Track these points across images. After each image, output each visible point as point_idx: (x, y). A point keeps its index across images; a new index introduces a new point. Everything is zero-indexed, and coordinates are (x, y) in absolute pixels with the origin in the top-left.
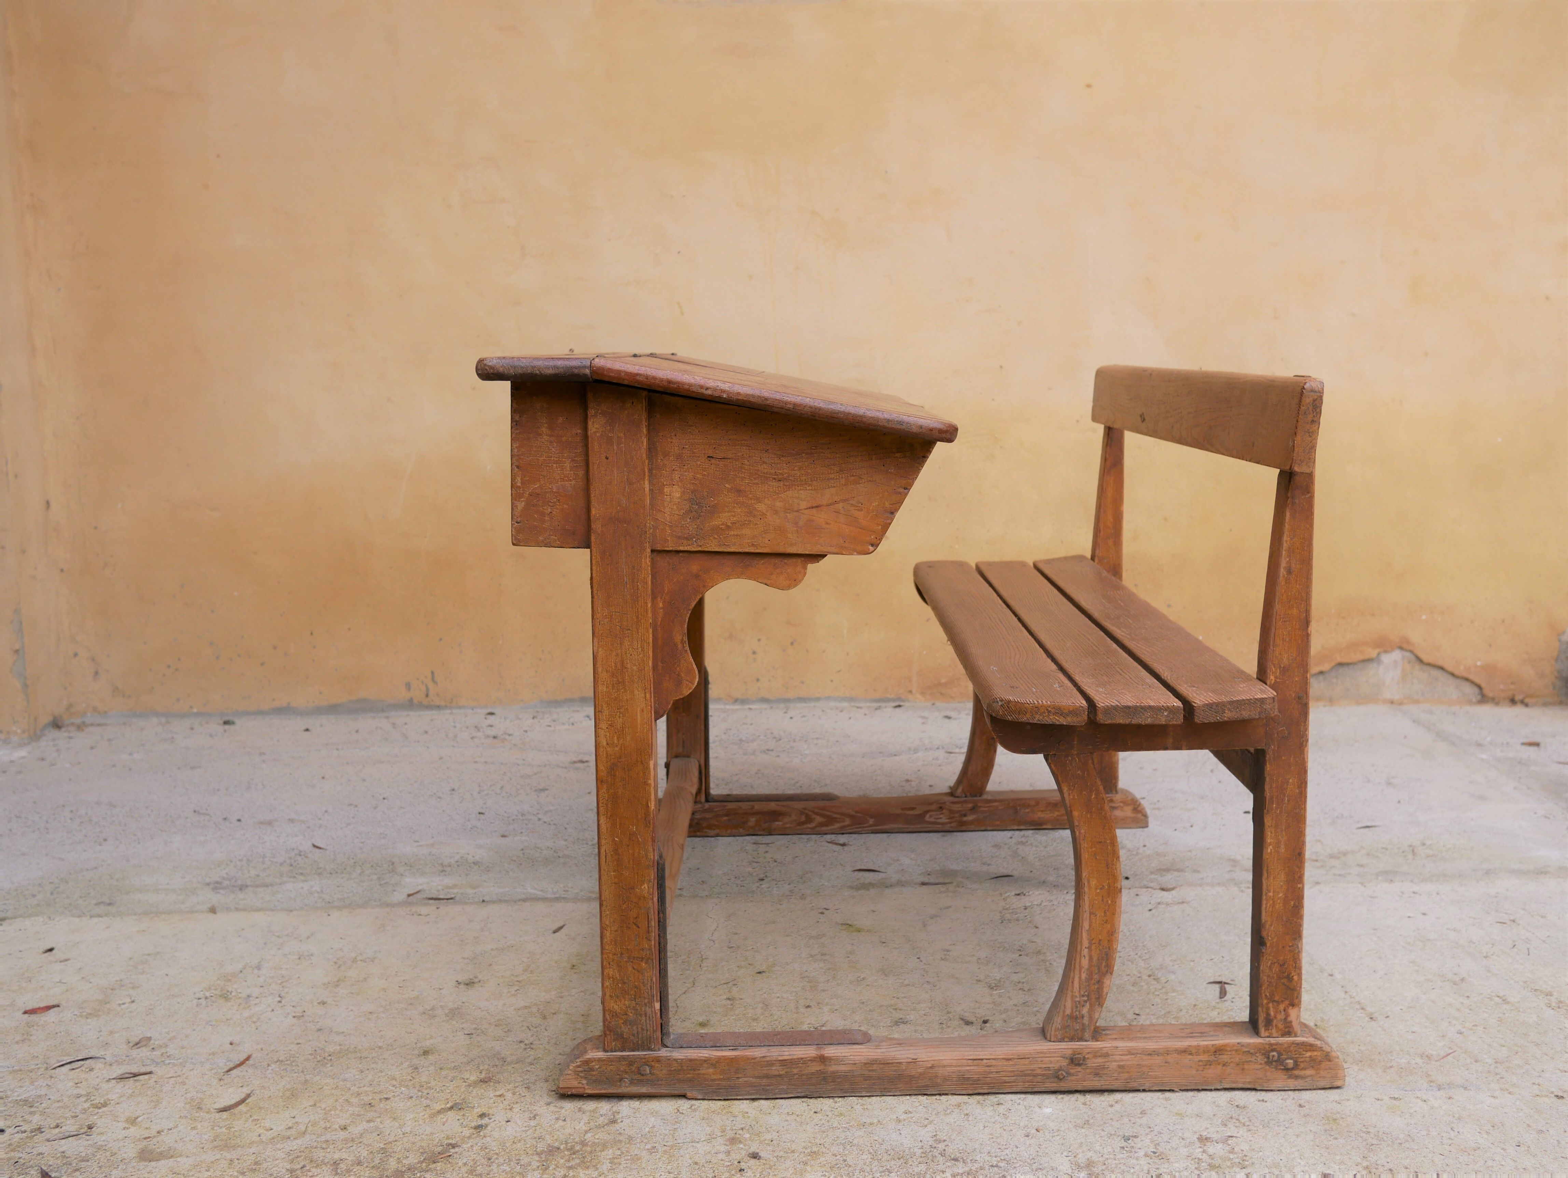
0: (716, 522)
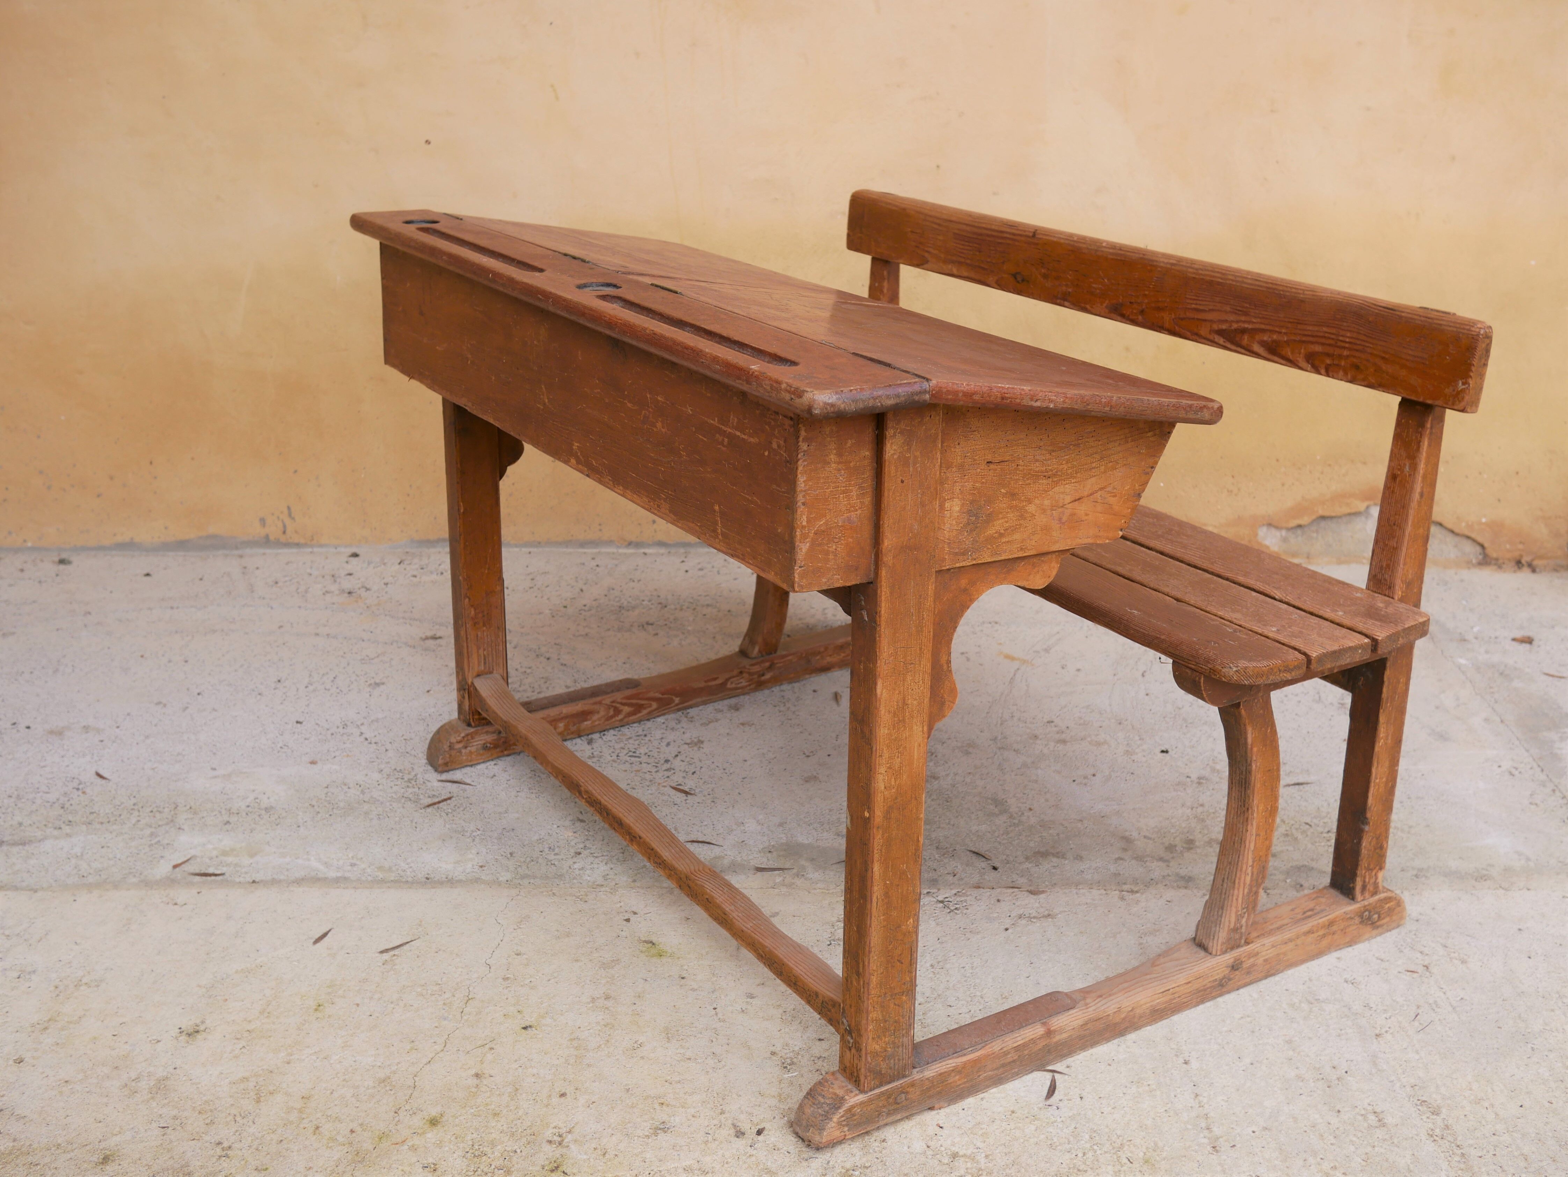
0: (991, 531)
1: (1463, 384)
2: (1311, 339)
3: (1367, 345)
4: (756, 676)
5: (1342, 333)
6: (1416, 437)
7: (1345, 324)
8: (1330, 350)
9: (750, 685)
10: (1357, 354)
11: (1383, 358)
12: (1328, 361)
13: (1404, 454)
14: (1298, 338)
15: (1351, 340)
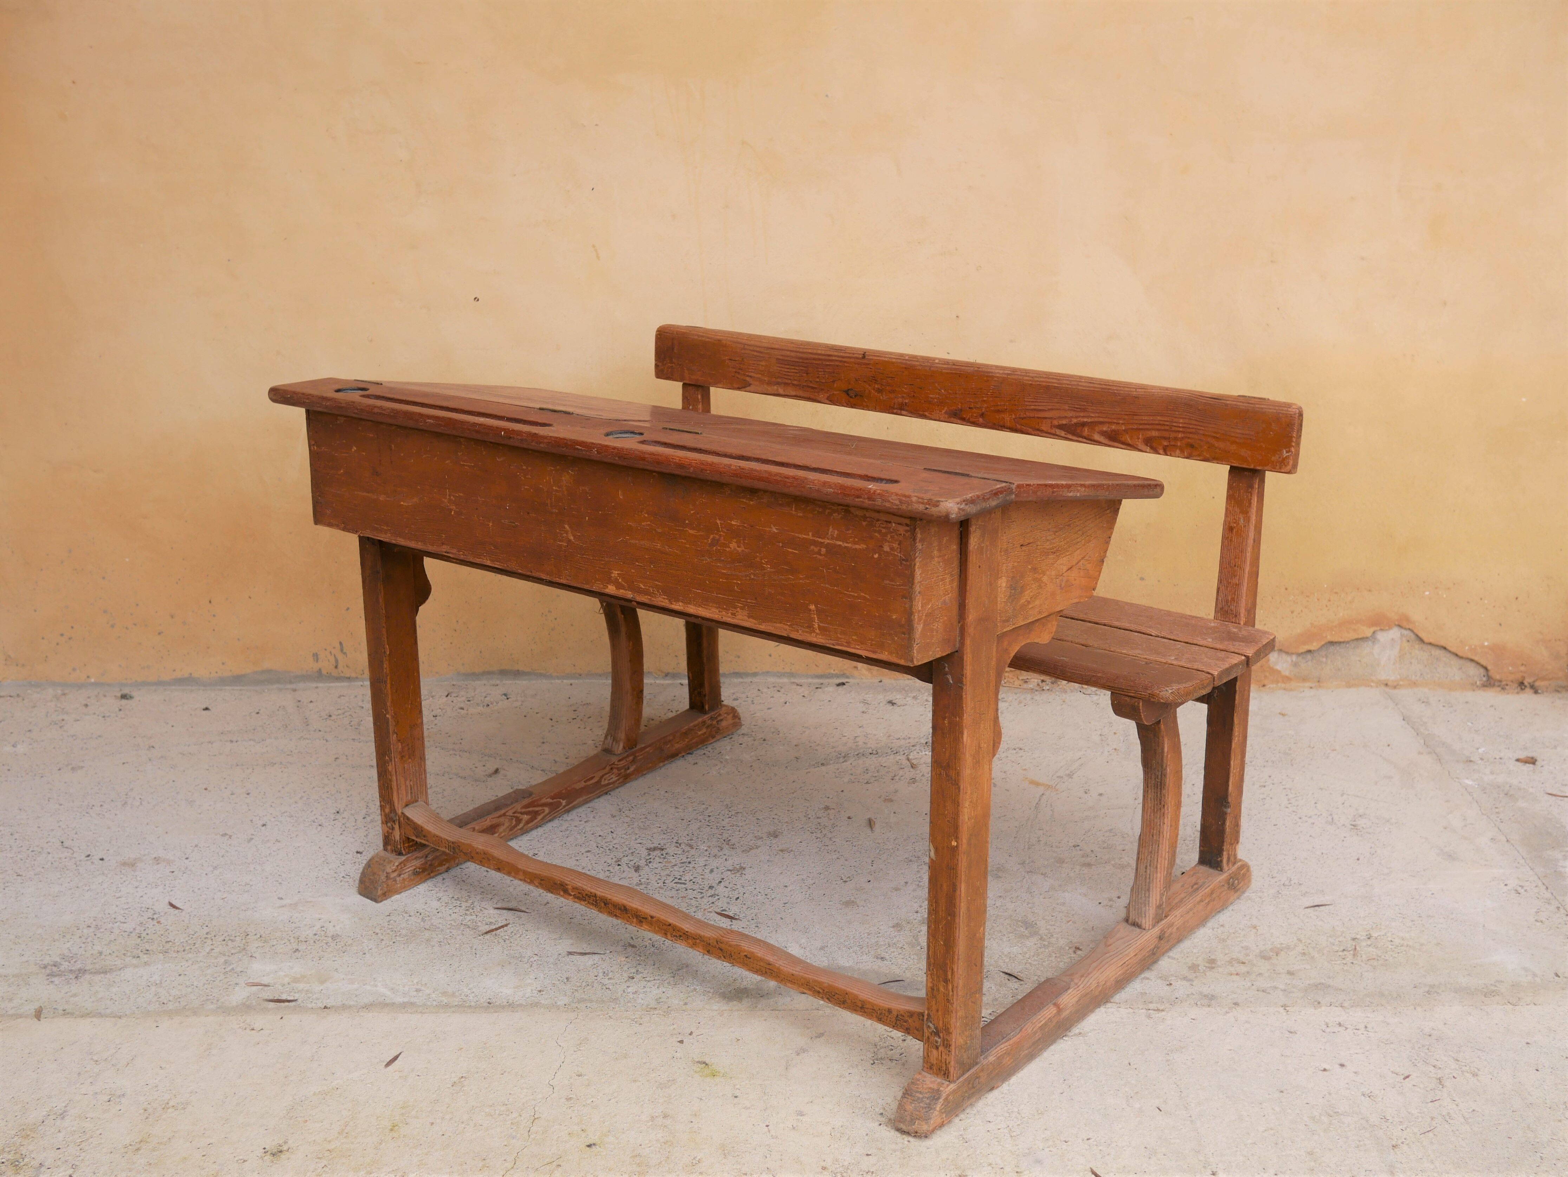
1: (1287, 452)
2: (1148, 427)
3: (1199, 428)
4: (623, 771)
5: (1175, 420)
6: (1247, 496)
7: (1177, 413)
8: (1166, 434)
9: (619, 779)
10: (1191, 436)
11: (1214, 437)
12: (1165, 443)
13: (1237, 510)
14: (1135, 427)
15: (1185, 425)
